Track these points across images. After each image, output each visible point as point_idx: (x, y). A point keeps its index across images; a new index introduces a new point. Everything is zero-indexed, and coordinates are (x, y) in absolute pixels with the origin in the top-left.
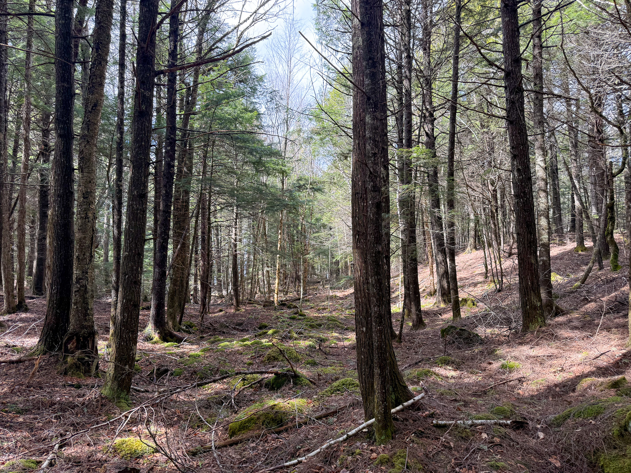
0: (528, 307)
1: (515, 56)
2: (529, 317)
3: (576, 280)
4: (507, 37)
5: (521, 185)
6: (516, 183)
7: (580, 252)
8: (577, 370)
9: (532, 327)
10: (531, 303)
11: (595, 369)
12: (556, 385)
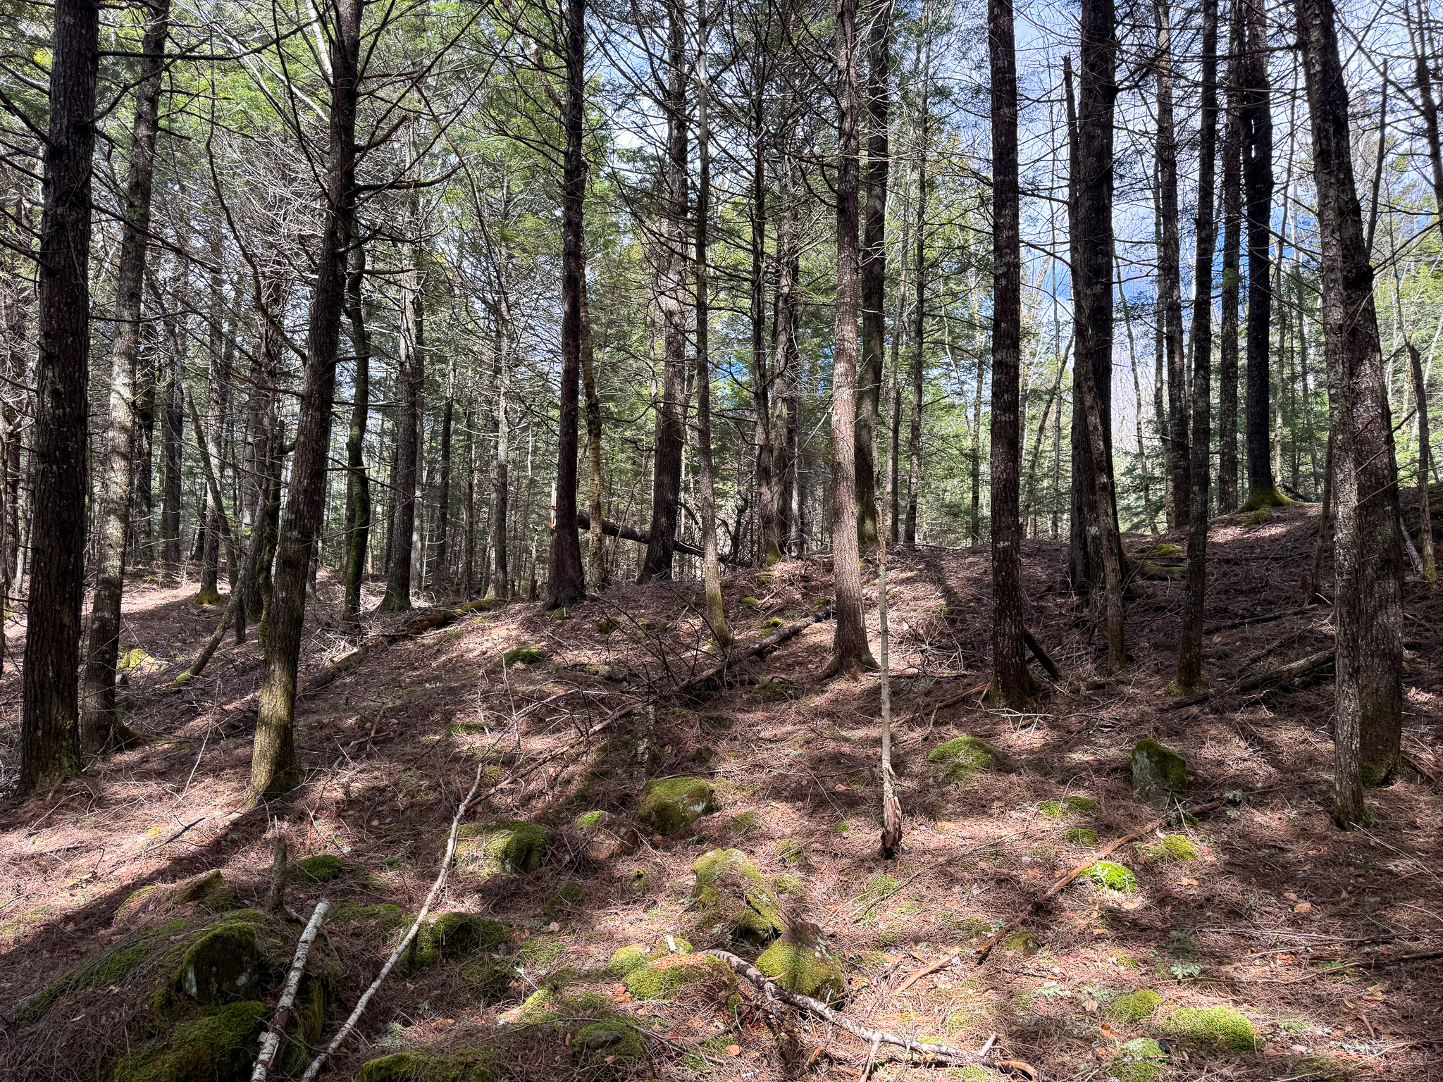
0: (40, 733)
1: (81, 117)
2: (38, 758)
3: (183, 667)
4: (64, 62)
5: (58, 430)
6: (47, 424)
7: (206, 605)
8: (127, 873)
9: (43, 781)
10: (50, 723)
11: (168, 863)
12: (67, 919)
